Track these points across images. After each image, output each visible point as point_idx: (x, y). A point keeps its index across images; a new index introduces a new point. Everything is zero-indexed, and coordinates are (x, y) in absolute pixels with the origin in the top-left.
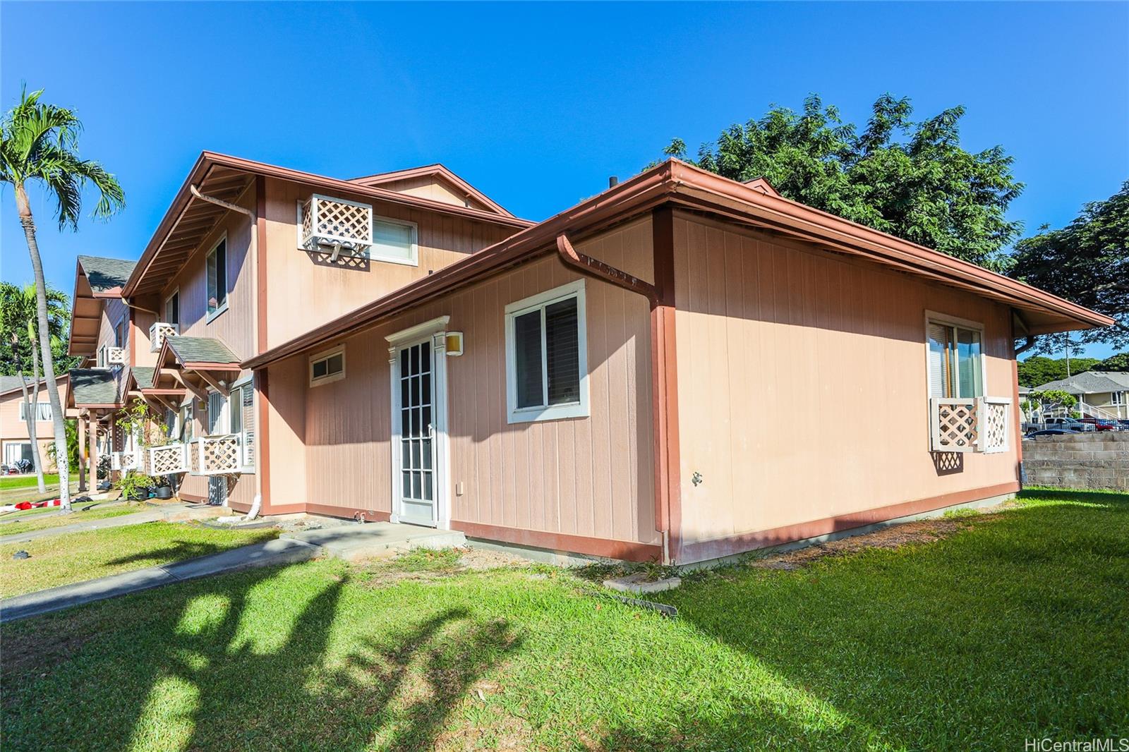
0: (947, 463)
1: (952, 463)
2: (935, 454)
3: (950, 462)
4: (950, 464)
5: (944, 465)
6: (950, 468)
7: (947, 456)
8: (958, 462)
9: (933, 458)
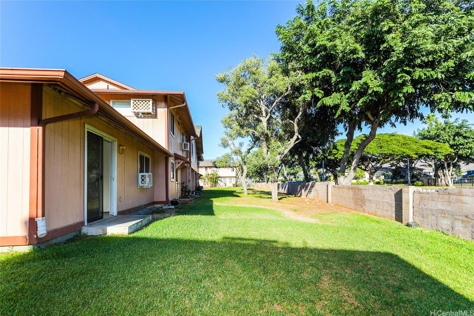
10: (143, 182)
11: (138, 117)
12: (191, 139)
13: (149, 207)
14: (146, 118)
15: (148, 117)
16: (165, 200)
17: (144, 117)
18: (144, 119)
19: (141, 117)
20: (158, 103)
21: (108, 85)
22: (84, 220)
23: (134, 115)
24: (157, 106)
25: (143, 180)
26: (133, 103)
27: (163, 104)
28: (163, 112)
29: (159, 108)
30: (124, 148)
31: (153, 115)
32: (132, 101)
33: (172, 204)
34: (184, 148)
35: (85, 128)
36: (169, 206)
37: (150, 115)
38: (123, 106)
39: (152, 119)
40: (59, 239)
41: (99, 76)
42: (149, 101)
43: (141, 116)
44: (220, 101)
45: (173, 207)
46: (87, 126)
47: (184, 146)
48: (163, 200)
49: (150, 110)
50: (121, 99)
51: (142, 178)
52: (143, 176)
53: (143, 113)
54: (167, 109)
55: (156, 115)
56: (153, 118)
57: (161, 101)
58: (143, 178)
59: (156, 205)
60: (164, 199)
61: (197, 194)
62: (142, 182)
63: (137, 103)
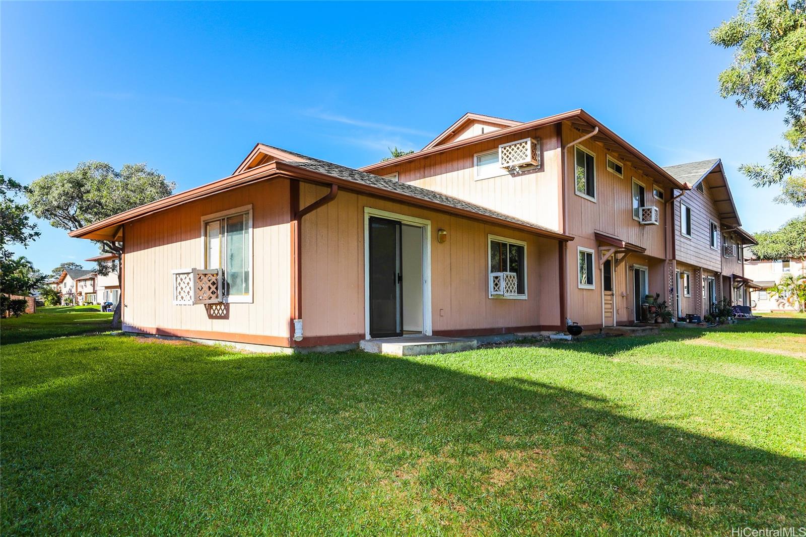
0: (216, 312)
1: (221, 312)
2: (207, 305)
3: (218, 311)
4: (218, 312)
5: (214, 312)
6: (218, 315)
7: (216, 307)
8: (225, 312)
9: (206, 307)
10: (496, 288)
11: (513, 175)
12: (675, 196)
13: (524, 334)
14: (525, 174)
15: (529, 172)
16: (559, 324)
17: (524, 173)
18: (523, 176)
19: (518, 175)
20: (545, 141)
21: (483, 128)
22: (365, 333)
23: (508, 173)
24: (545, 148)
25: (496, 285)
26: (502, 152)
27: (554, 141)
28: (553, 156)
29: (547, 151)
30: (445, 233)
31: (537, 166)
32: (500, 150)
33: (570, 333)
34: (643, 219)
35: (365, 213)
36: (565, 335)
37: (532, 168)
38: (491, 161)
39: (535, 174)
40: (326, 349)
41: (471, 116)
42: (526, 143)
43: (518, 173)
44: (725, 94)
45: (569, 337)
46: (367, 210)
47: (643, 215)
48: (556, 324)
49: (528, 159)
50: (488, 150)
51: (494, 281)
52: (497, 278)
53: (521, 167)
54: (559, 149)
55: (542, 165)
56: (536, 172)
57: (551, 137)
58: (496, 281)
59: (544, 332)
60: (557, 322)
61: (695, 323)
62: (494, 288)
63: (508, 151)
